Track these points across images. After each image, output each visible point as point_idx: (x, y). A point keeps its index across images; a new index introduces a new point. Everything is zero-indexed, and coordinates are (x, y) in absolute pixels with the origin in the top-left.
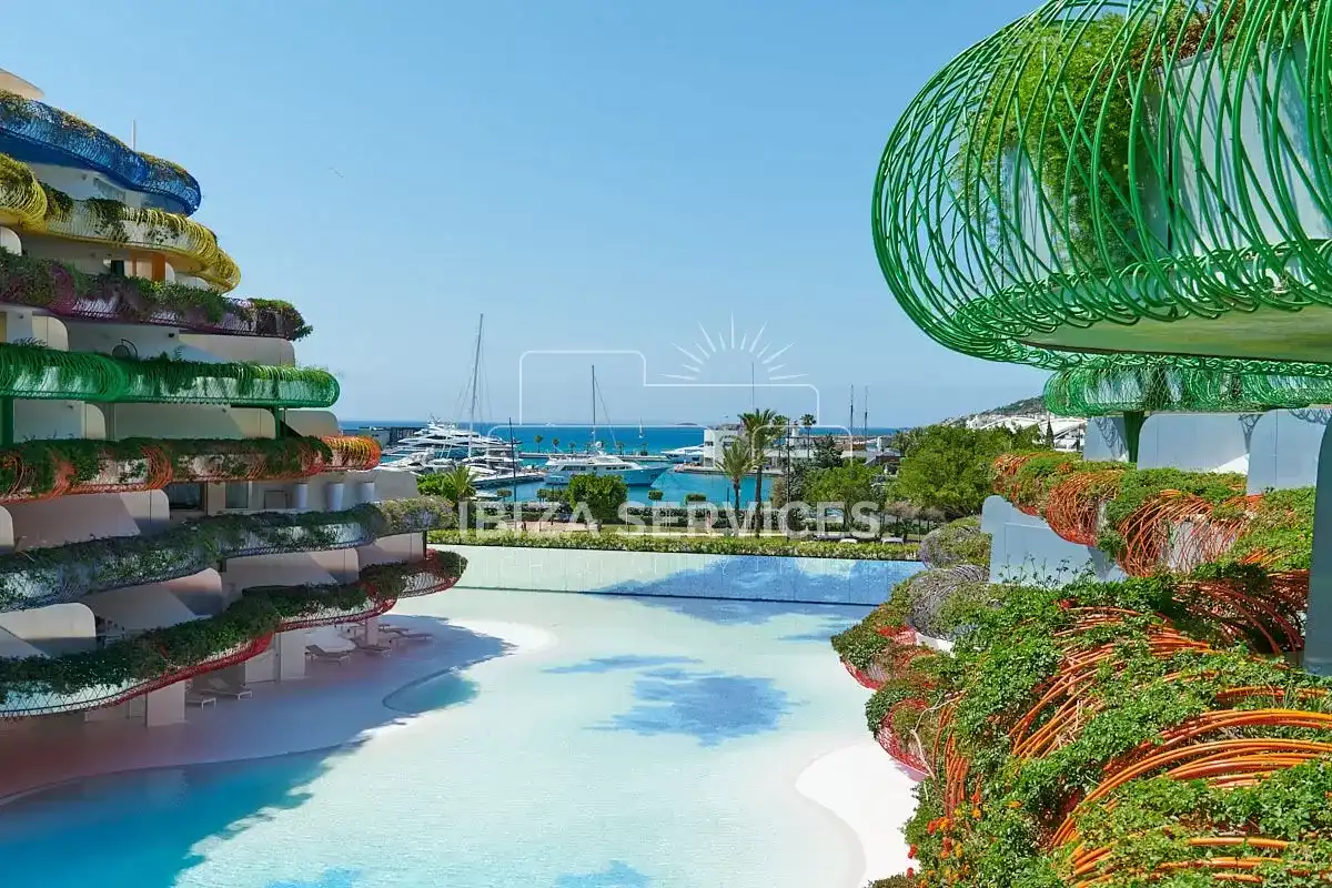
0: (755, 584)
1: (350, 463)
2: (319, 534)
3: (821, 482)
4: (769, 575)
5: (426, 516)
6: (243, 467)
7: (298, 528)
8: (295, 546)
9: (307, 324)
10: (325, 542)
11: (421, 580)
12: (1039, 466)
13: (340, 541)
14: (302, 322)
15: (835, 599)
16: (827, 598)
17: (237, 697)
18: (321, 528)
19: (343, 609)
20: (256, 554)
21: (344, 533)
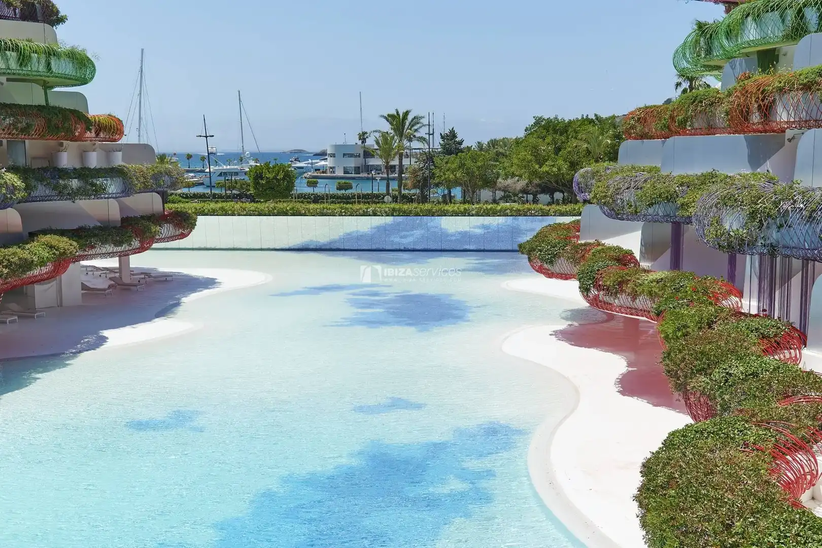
0: (410, 239)
1: (102, 135)
2: (93, 185)
3: (449, 165)
4: (418, 233)
5: (166, 178)
6: (29, 126)
7: (76, 180)
8: (73, 195)
9: (62, 13)
10: (98, 192)
11: (167, 229)
12: (694, 96)
13: (110, 192)
14: (58, 12)
15: (472, 248)
16: (467, 247)
17: (34, 317)
18: (95, 181)
19: (116, 245)
20: (43, 201)
21: (113, 186)
